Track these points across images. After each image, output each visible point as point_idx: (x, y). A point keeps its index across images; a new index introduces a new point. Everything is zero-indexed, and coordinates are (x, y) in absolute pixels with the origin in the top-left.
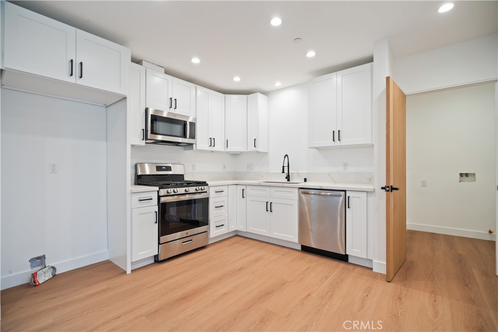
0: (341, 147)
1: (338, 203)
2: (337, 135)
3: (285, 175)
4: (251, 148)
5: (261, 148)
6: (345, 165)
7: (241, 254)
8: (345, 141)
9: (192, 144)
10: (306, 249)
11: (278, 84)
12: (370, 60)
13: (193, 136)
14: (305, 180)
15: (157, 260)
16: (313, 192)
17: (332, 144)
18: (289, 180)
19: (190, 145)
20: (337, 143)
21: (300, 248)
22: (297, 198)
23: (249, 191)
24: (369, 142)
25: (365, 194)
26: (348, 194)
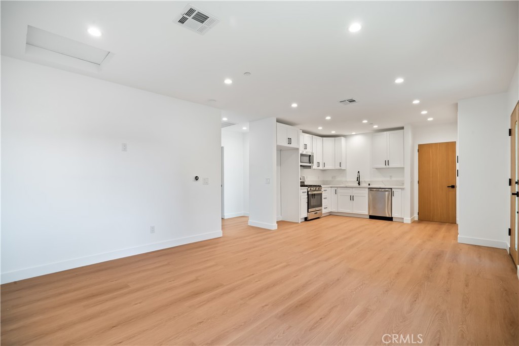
0: (389, 168)
1: (385, 195)
2: (387, 163)
3: (358, 182)
4: (339, 167)
5: (343, 167)
6: (391, 177)
8: (391, 165)
9: (310, 166)
10: (371, 217)
11: (354, 133)
12: (402, 128)
14: (369, 185)
15: (306, 219)
16: (375, 190)
17: (385, 167)
18: (359, 185)
19: (310, 167)
20: (387, 166)
21: (368, 217)
22: (367, 193)
23: (339, 190)
24: (402, 166)
25: (400, 190)
26: (393, 190)
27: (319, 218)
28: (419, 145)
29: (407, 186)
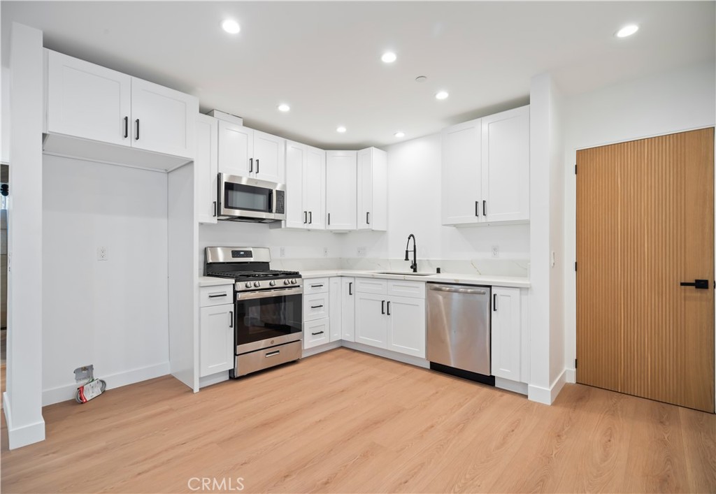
2: (481, 208)
3: (410, 263)
4: (362, 225)
5: (375, 225)
6: (495, 249)
7: (345, 371)
8: (493, 216)
9: (280, 221)
10: (437, 368)
11: (400, 135)
13: (281, 210)
14: (438, 270)
15: (232, 376)
16: (447, 287)
17: (474, 220)
18: (415, 271)
20: (482, 219)
21: (428, 366)
22: (424, 296)
23: (358, 286)
24: (525, 217)
25: (517, 291)
26: (494, 291)
27: (294, 362)
28: (579, 152)
29: (539, 278)
